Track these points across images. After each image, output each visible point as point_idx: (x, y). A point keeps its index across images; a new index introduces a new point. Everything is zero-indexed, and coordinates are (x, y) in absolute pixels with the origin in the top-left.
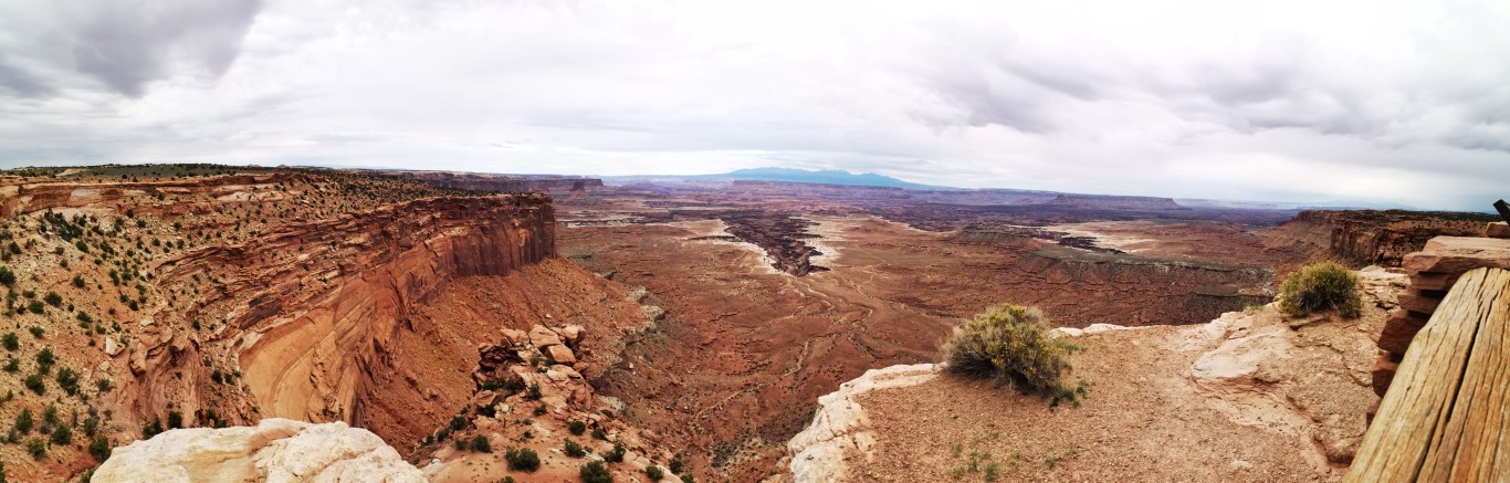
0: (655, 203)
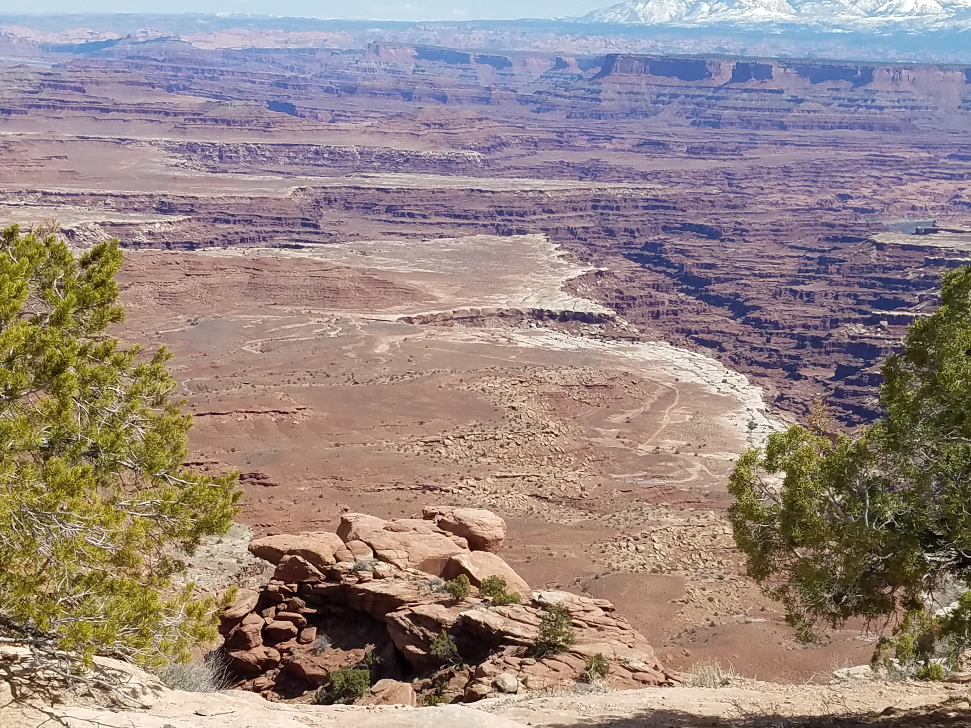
0: (225, 154)
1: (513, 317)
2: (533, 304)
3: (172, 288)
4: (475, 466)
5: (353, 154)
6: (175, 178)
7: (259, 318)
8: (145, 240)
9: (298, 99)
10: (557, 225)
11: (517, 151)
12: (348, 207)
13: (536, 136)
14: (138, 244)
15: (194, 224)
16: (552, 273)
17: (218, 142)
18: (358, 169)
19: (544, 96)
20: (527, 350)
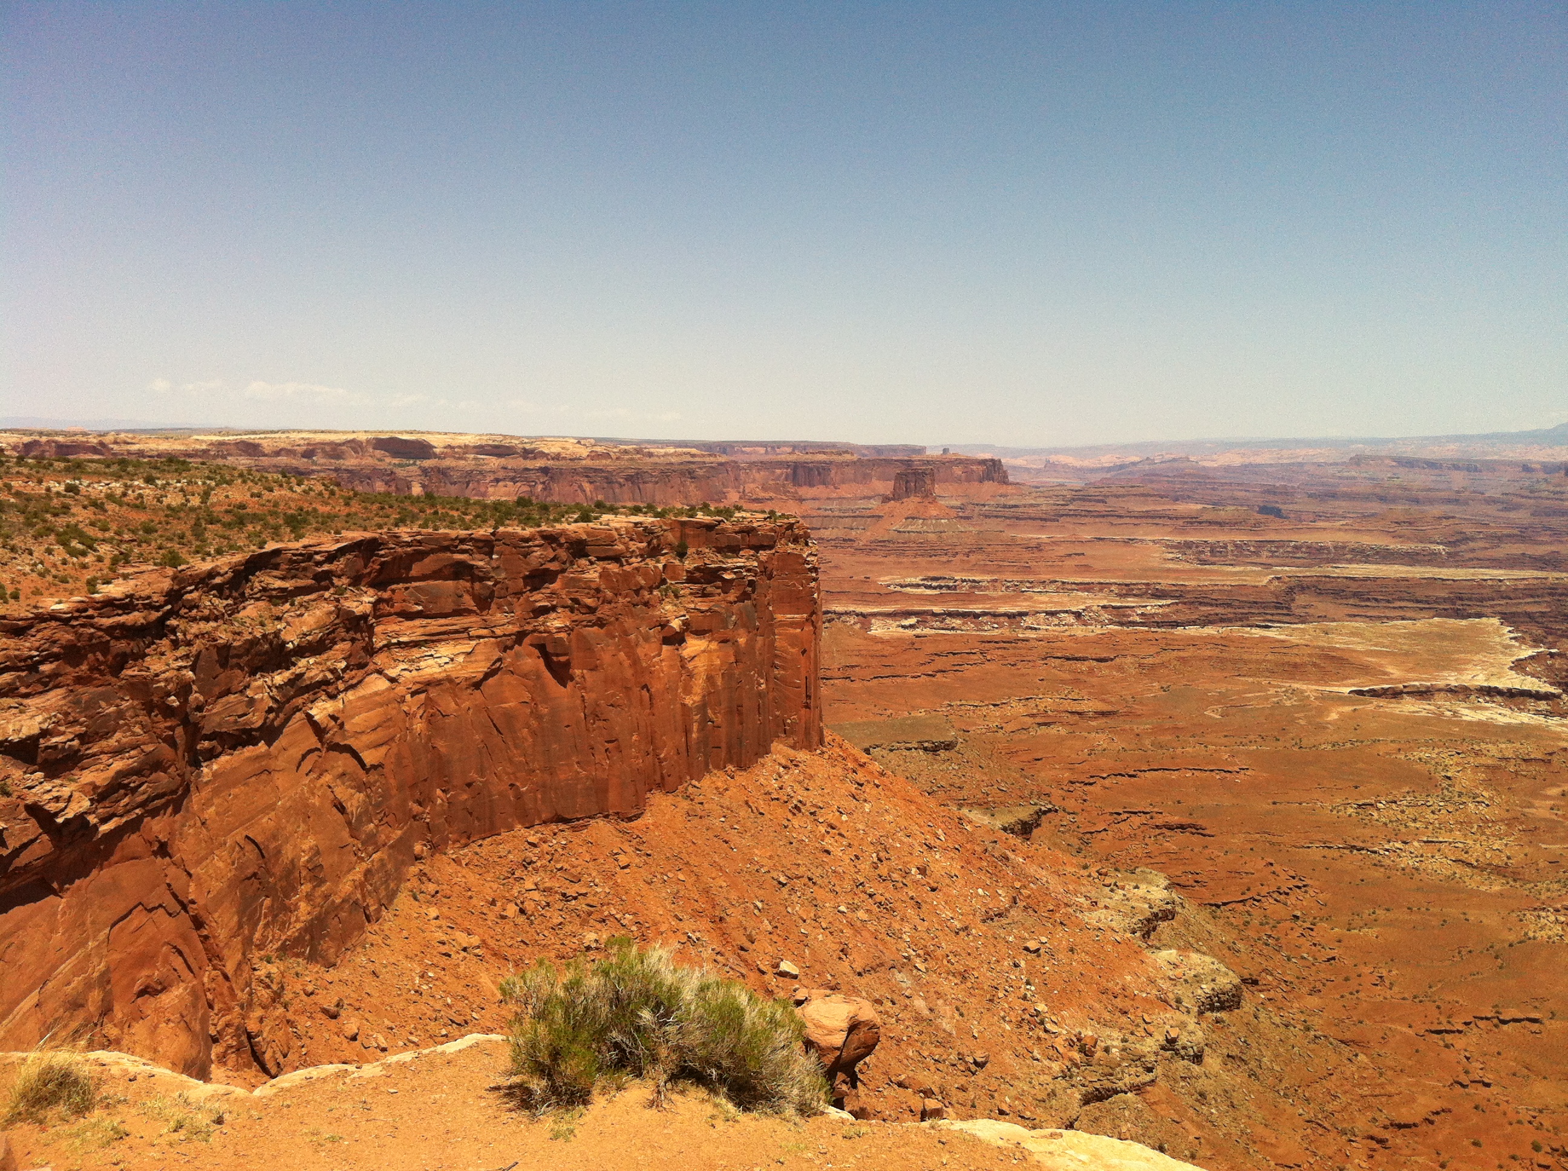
0: (1216, 550)
1: (1462, 692)
2: (1481, 681)
3: (1150, 661)
4: (1403, 830)
5: (1327, 548)
6: (1169, 570)
7: (1223, 688)
8: (1138, 619)
9: (1285, 503)
10: (1514, 609)
11: (1481, 544)
12: (1319, 594)
13: (1499, 533)
14: (1134, 624)
15: (1181, 607)
16: (1502, 653)
17: (1210, 540)
18: (1329, 561)
19: (1511, 498)
20: (1470, 723)
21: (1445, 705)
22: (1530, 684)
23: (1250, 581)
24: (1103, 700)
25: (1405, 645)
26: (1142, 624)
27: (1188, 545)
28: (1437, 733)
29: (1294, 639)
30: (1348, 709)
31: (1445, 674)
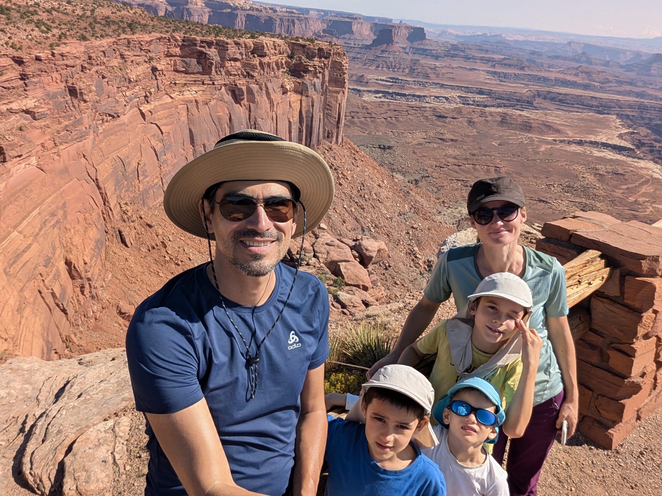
1: (595, 144)
2: (604, 140)
3: (474, 120)
4: (562, 196)
5: (552, 80)
6: (486, 83)
7: (501, 134)
8: (471, 102)
9: (538, 59)
10: (623, 113)
11: (614, 85)
12: (545, 98)
13: (623, 80)
14: (468, 104)
15: (489, 99)
16: (615, 130)
17: (505, 71)
18: (552, 85)
19: (630, 66)
20: (597, 157)
21: (588, 149)
22: (623, 143)
23: (518, 90)
24: (453, 135)
25: (576, 123)
26: (472, 105)
27: (495, 73)
28: (582, 160)
29: (532, 116)
30: (549, 146)
31: (590, 136)
